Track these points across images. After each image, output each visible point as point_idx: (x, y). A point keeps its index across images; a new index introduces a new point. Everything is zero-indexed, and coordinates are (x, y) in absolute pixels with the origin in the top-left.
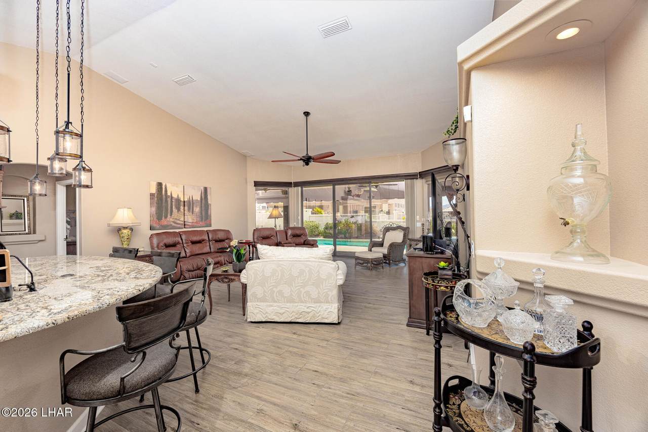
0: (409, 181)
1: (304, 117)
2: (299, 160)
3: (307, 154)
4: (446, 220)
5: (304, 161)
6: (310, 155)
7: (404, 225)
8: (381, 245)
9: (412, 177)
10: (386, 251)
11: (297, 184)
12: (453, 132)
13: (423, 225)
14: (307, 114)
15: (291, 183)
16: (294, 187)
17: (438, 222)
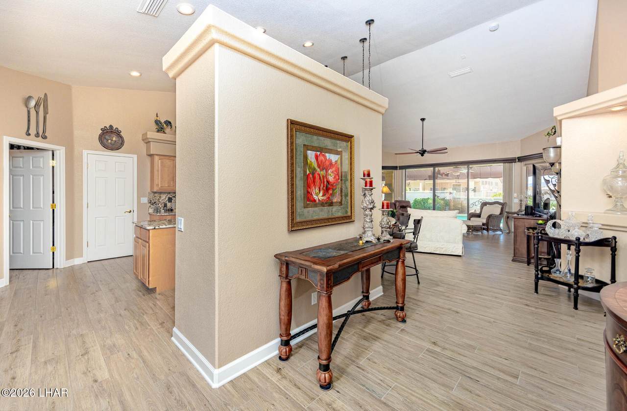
0: (507, 165)
1: (421, 122)
2: (416, 153)
3: (423, 148)
4: (545, 197)
5: (420, 153)
6: (425, 149)
7: (502, 201)
8: (479, 216)
9: (510, 161)
10: (485, 221)
11: (402, 168)
12: (553, 134)
13: (521, 201)
14: (423, 120)
15: (397, 167)
16: (399, 169)
17: (537, 197)
